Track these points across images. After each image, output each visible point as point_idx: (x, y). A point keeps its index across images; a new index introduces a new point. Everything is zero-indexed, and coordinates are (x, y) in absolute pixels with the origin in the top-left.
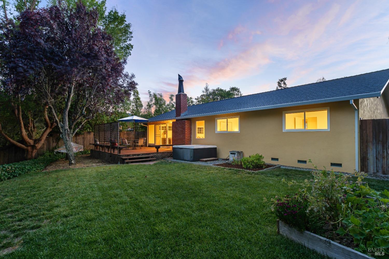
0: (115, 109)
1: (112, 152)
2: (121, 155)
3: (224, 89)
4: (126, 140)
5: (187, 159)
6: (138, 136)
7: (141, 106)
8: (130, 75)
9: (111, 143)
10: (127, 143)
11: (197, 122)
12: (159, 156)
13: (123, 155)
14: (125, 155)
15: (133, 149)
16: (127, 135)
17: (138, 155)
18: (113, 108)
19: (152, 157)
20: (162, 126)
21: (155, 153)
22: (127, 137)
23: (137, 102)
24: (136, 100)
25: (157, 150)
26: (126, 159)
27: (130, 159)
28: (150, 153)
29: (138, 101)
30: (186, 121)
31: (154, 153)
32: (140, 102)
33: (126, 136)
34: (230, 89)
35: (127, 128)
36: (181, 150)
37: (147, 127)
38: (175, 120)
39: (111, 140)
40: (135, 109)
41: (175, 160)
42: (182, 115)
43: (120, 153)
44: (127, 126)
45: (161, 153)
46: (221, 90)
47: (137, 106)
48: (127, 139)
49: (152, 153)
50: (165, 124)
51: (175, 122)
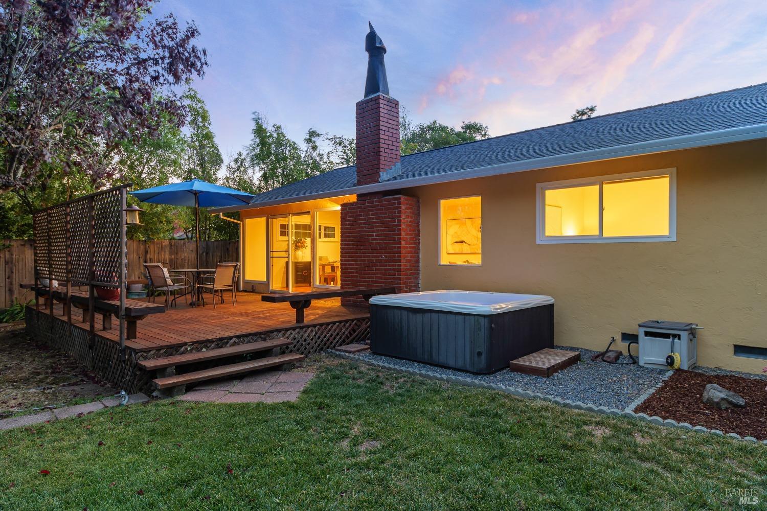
0: (132, 167)
1: (98, 325)
2: (136, 351)
3: (450, 127)
4: (165, 270)
5: (451, 363)
6: (207, 254)
7: (217, 160)
8: (182, 28)
9: (93, 287)
10: (169, 281)
11: (444, 203)
12: (309, 340)
13: (148, 350)
14: (159, 349)
15: (192, 305)
16: (171, 254)
17: (222, 342)
18: (122, 162)
19: (284, 350)
20: (293, 220)
21: (294, 329)
22: (171, 260)
23: (202, 146)
24: (200, 142)
25: (300, 317)
26: (161, 371)
27: (182, 369)
28: (272, 332)
29: (206, 142)
30: (403, 198)
31: (287, 330)
32: (214, 147)
33: (166, 256)
34: (462, 128)
35: (170, 227)
36: (419, 317)
37: (239, 224)
38: (353, 198)
39: (92, 273)
40: (198, 168)
41: (383, 362)
42: (384, 176)
43: (132, 334)
44: (168, 222)
45: (315, 326)
46: (443, 129)
47: (202, 159)
48: (171, 265)
49: (279, 331)
50: (309, 213)
51: (353, 204)
